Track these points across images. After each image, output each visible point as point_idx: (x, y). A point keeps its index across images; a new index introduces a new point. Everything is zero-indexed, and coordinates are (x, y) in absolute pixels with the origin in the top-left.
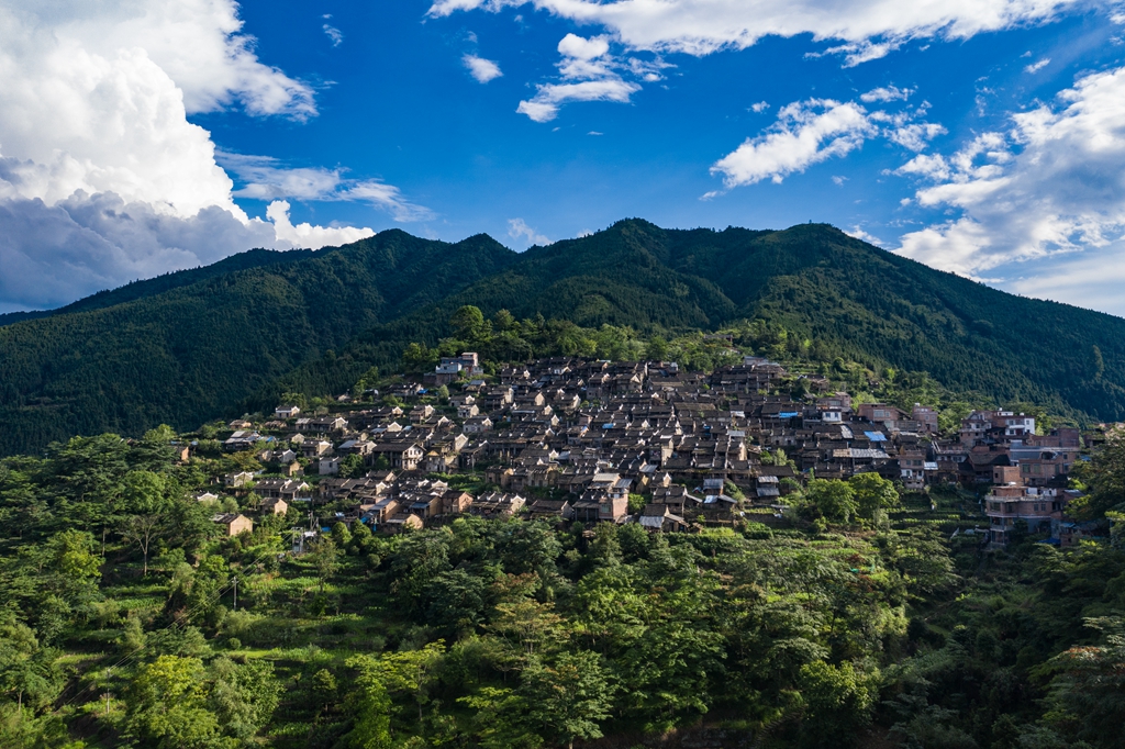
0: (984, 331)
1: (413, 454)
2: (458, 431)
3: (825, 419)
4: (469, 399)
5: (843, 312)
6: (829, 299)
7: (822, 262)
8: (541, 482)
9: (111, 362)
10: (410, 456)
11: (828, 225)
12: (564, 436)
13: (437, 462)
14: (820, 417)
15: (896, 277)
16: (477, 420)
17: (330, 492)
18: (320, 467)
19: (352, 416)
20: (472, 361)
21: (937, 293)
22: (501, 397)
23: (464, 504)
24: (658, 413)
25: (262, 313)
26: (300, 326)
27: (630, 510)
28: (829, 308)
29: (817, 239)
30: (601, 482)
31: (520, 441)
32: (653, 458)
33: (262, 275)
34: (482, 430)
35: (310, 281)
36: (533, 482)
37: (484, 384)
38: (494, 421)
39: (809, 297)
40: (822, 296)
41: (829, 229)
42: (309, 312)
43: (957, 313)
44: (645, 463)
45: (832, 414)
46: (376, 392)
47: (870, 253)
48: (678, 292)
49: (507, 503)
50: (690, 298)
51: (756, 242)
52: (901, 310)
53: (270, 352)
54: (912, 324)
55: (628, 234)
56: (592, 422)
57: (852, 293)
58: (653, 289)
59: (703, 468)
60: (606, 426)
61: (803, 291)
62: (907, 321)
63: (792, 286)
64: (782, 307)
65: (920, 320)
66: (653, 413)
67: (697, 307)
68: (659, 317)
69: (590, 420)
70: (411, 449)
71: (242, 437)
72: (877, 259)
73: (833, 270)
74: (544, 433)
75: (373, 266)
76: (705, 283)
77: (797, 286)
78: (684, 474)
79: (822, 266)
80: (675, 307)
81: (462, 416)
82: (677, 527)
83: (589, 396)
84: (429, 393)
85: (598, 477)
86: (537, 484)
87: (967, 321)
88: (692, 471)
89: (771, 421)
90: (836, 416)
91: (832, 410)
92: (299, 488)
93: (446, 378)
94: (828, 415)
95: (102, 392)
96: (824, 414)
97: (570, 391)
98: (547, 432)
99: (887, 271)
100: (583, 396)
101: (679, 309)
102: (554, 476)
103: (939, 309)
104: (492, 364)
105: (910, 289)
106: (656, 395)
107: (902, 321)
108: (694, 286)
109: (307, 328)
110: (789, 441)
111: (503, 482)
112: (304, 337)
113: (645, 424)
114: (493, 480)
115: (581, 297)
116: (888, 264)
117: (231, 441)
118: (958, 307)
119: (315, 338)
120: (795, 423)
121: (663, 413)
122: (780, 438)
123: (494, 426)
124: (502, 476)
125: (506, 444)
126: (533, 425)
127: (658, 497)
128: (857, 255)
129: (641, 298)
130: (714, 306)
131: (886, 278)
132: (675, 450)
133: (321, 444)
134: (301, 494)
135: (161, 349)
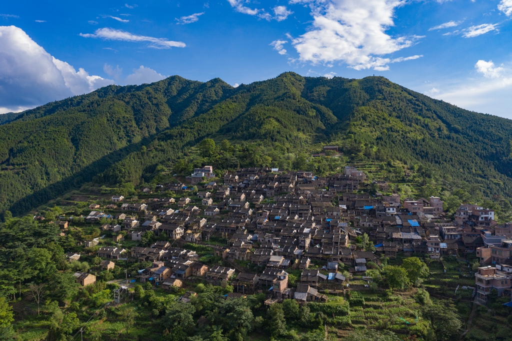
0: (457, 131)
1: (179, 231)
2: (202, 216)
3: (388, 211)
4: (208, 194)
5: (390, 125)
6: (384, 119)
7: (380, 97)
8: (243, 258)
9: (41, 148)
10: (177, 232)
11: (382, 77)
12: (255, 223)
13: (191, 236)
14: (385, 210)
15: (415, 104)
16: (210, 208)
17: (137, 255)
18: (133, 237)
19: (150, 201)
20: (210, 171)
21: (434, 111)
22: (224, 193)
23: (203, 272)
24: (303, 210)
25: (113, 120)
26: (131, 126)
27: (289, 285)
28: (383, 123)
29: (377, 84)
30: (274, 262)
31: (233, 226)
32: (300, 245)
33: (113, 101)
34: (214, 214)
35: (136, 103)
36: (239, 257)
37: (215, 184)
38: (220, 209)
39: (374, 118)
40: (380, 117)
41: (383, 79)
42: (135, 119)
43: (444, 122)
44: (297, 248)
45: (391, 209)
46: (162, 186)
47: (402, 91)
48: (311, 114)
49: (225, 273)
50: (316, 116)
51: (346, 86)
52: (417, 121)
53: (117, 140)
54: (422, 128)
55: (286, 80)
56: (269, 214)
57: (394, 114)
58: (298, 112)
59: (327, 255)
60: (276, 217)
61: (371, 115)
62: (420, 127)
63: (366, 112)
64: (361, 125)
65: (426, 126)
66: (300, 210)
67: (320, 121)
68: (302, 129)
69: (268, 214)
70: (178, 228)
71: (95, 215)
72: (406, 94)
73: (385, 102)
74: (245, 222)
75: (166, 94)
76: (323, 108)
77: (368, 113)
78: (317, 257)
79: (380, 99)
80: (309, 123)
81: (204, 204)
82: (314, 298)
83: (267, 195)
84: (188, 188)
85: (273, 258)
86: (241, 259)
87: (448, 125)
88: (321, 256)
89: (360, 211)
90: (393, 210)
91: (391, 207)
92: (120, 253)
93: (197, 180)
94: (389, 209)
95: (37, 163)
96: (387, 209)
97: (259, 192)
98: (246, 221)
99: (410, 101)
100: (264, 194)
101: (311, 124)
102: (249, 255)
103: (435, 120)
104: (220, 171)
105: (421, 110)
106: (301, 197)
107: (418, 127)
108: (318, 110)
109: (135, 127)
110: (369, 225)
111: (224, 256)
113: (296, 217)
114: (219, 255)
115: (264, 119)
116: (411, 97)
117: (89, 217)
118: (444, 118)
119: (138, 132)
120: (372, 212)
121: (305, 210)
122: (365, 223)
123: (220, 211)
124: (223, 253)
125: (226, 227)
126: (239, 216)
127: (304, 276)
128: (396, 92)
129: (293, 118)
130: (328, 121)
131: (410, 104)
132: (312, 238)
133: (133, 222)
134: (122, 256)
135: (65, 140)
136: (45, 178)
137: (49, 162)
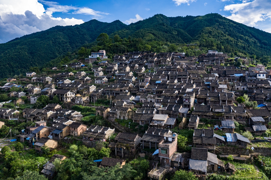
0: (265, 44)
1: (70, 95)
2: (93, 83)
3: (258, 77)
4: (100, 69)
5: (226, 38)
6: (222, 34)
7: (216, 24)
8: (124, 117)
10: (68, 96)
11: (217, 14)
12: (138, 87)
13: (79, 99)
14: (256, 76)
15: (238, 29)
16: (101, 78)
17: (27, 115)
18: (31, 101)
19: (55, 76)
20: (103, 53)
21: (250, 33)
22: (112, 68)
23: (81, 131)
24: (181, 76)
25: (56, 42)
26: (67, 46)
27: (179, 149)
28: (222, 37)
29: (214, 17)
30: (158, 121)
31: (117, 89)
32: (185, 103)
33: (57, 32)
34: (103, 82)
36: (120, 116)
37: (107, 62)
38: (109, 78)
39: (216, 34)
40: (219, 33)
41: (217, 15)
42: (69, 42)
43: (256, 39)
44: (181, 107)
45: (262, 75)
46: (67, 66)
47: (229, 21)
48: (174, 33)
49: (103, 133)
50: (178, 35)
51: (196, 19)
52: (241, 38)
53: (58, 53)
54: (244, 42)
55: (158, 18)
56: (151, 80)
57: (227, 33)
58: (166, 32)
59: (218, 113)
60: (157, 82)
61: (214, 32)
62: (243, 41)
63: (210, 30)
64: (208, 36)
65: (247, 41)
66: (179, 76)
67: (180, 38)
68: (169, 40)
69: (149, 79)
70: (69, 93)
71: (9, 85)
72: (232, 23)
73: (220, 26)
74: (128, 85)
76: (182, 31)
77: (212, 30)
78: (206, 116)
79: (217, 25)
80: (173, 37)
81: (96, 76)
82: (216, 169)
83: (148, 67)
84: (86, 66)
85: (157, 117)
86: (122, 118)
87: (260, 41)
88: (211, 114)
89: (231, 78)
90: (263, 75)
91: (262, 73)
92: (12, 113)
93: (93, 60)
94: (259, 76)
96: (258, 75)
97: (141, 65)
98: (130, 85)
99: (235, 27)
100: (146, 67)
101: (175, 38)
102: (131, 114)
103: (251, 38)
104: (111, 54)
105: (242, 32)
106: (178, 67)
107: (242, 41)
108: (179, 32)
110: (244, 88)
111: (105, 116)
112: (68, 49)
113: (176, 81)
114: (100, 114)
115: (145, 34)
116: (235, 25)
117: (4, 87)
118: (257, 37)
119: (71, 49)
120: (242, 79)
121: (183, 76)
122: (239, 87)
123: (108, 81)
124: (104, 112)
125: (111, 91)
126: (123, 82)
127: (198, 137)
128: (226, 22)
129: (163, 35)
130: (185, 37)
131: (235, 29)
132: (196, 97)
133: (35, 89)
134: (14, 116)
135: (26, 53)
136: (12, 74)
137: (15, 65)
